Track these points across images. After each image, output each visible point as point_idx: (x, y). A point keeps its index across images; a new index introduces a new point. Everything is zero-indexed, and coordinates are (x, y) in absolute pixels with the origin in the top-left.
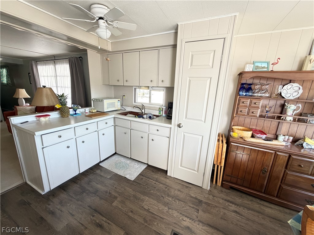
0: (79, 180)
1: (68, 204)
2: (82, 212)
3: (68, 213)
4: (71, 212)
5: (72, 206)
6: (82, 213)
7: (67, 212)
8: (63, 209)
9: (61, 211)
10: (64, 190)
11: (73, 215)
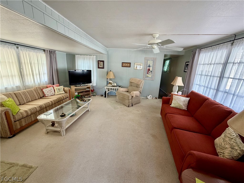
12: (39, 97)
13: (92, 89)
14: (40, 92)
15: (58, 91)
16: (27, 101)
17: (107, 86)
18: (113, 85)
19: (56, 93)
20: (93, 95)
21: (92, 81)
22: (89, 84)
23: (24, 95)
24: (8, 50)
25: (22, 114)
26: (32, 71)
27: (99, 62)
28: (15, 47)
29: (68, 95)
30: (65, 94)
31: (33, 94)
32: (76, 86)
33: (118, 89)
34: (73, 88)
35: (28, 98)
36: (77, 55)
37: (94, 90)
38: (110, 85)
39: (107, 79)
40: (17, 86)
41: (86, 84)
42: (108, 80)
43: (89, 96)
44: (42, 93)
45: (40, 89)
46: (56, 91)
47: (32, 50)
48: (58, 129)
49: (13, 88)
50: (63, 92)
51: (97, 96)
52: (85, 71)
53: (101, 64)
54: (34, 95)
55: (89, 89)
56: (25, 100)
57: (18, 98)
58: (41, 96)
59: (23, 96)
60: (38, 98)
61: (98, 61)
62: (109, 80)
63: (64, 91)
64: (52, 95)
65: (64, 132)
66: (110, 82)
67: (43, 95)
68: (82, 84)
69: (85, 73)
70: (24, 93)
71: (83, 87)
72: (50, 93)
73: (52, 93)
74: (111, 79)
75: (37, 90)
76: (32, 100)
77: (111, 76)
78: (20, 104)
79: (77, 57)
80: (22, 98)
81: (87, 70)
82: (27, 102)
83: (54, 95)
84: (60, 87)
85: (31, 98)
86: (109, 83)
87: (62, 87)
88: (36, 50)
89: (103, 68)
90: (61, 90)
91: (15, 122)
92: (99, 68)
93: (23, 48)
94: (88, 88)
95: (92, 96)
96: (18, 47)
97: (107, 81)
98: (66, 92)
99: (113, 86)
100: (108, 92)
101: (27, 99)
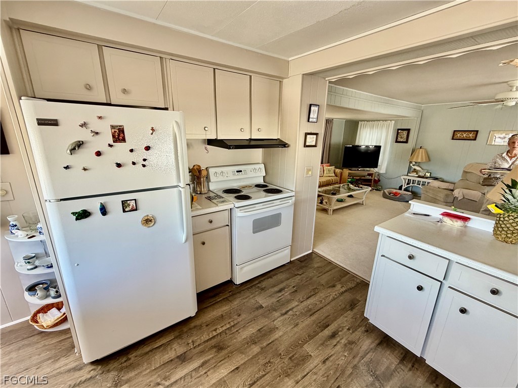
0: (413, 366)
1: (347, 352)
2: (328, 376)
3: (330, 355)
4: (331, 359)
5: (344, 358)
6: (326, 375)
7: (332, 353)
8: (338, 347)
9: (335, 345)
10: (379, 344)
11: (324, 362)
13: (376, 178)
15: (328, 172)
17: (407, 175)
18: (420, 174)
19: (325, 175)
20: (376, 190)
21: (379, 164)
22: (372, 169)
27: (399, 131)
29: (338, 179)
30: (335, 178)
32: (351, 170)
33: (428, 183)
34: (346, 172)
36: (361, 121)
37: (379, 180)
38: (415, 174)
39: (411, 162)
41: (368, 169)
42: (411, 165)
46: (325, 172)
48: (326, 207)
50: (333, 175)
52: (371, 147)
53: (402, 135)
55: (370, 177)
62: (413, 165)
63: (334, 173)
65: (332, 212)
66: (414, 169)
68: (361, 168)
69: (369, 151)
71: (362, 172)
74: (418, 164)
77: (420, 157)
79: (361, 125)
81: (375, 145)
83: (323, 176)
84: (331, 167)
86: (412, 170)
87: (333, 168)
89: (406, 142)
90: (331, 171)
92: (397, 142)
94: (369, 175)
95: (374, 190)
97: (410, 168)
98: (336, 176)
99: (419, 177)
100: (406, 186)
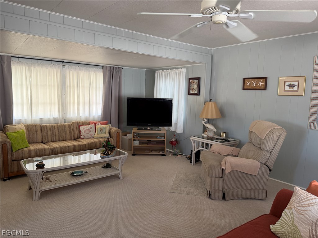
12: (72, 138)
14: (76, 131)
16: (51, 139)
18: (209, 134)
23: (51, 130)
24: (52, 70)
25: (23, 153)
26: (78, 98)
27: (191, 81)
28: (61, 65)
31: (65, 131)
35: (54, 135)
36: (158, 70)
39: (203, 119)
40: (55, 118)
42: (203, 122)
43: (161, 153)
44: (78, 132)
45: (78, 125)
46: (96, 132)
47: (84, 68)
49: (49, 120)
51: (179, 156)
53: (193, 86)
54: (65, 133)
55: (163, 138)
56: (50, 137)
57: (43, 133)
58: (76, 137)
59: (49, 131)
60: (69, 139)
61: (190, 79)
64: (90, 138)
66: (207, 128)
67: (78, 135)
70: (52, 128)
72: (88, 134)
73: (90, 133)
75: (73, 127)
76: (59, 139)
78: (43, 142)
80: (47, 134)
82: (52, 142)
83: (93, 138)
85: (59, 137)
87: (108, 126)
88: (90, 68)
89: (198, 94)
90: (104, 130)
91: (13, 161)
92: (190, 94)
93: (71, 66)
94: (162, 136)
96: (65, 66)
101: (53, 137)
